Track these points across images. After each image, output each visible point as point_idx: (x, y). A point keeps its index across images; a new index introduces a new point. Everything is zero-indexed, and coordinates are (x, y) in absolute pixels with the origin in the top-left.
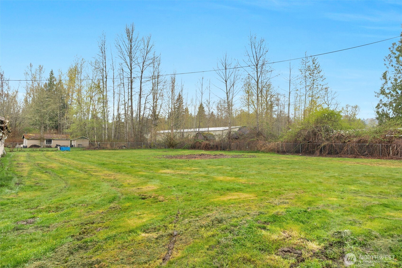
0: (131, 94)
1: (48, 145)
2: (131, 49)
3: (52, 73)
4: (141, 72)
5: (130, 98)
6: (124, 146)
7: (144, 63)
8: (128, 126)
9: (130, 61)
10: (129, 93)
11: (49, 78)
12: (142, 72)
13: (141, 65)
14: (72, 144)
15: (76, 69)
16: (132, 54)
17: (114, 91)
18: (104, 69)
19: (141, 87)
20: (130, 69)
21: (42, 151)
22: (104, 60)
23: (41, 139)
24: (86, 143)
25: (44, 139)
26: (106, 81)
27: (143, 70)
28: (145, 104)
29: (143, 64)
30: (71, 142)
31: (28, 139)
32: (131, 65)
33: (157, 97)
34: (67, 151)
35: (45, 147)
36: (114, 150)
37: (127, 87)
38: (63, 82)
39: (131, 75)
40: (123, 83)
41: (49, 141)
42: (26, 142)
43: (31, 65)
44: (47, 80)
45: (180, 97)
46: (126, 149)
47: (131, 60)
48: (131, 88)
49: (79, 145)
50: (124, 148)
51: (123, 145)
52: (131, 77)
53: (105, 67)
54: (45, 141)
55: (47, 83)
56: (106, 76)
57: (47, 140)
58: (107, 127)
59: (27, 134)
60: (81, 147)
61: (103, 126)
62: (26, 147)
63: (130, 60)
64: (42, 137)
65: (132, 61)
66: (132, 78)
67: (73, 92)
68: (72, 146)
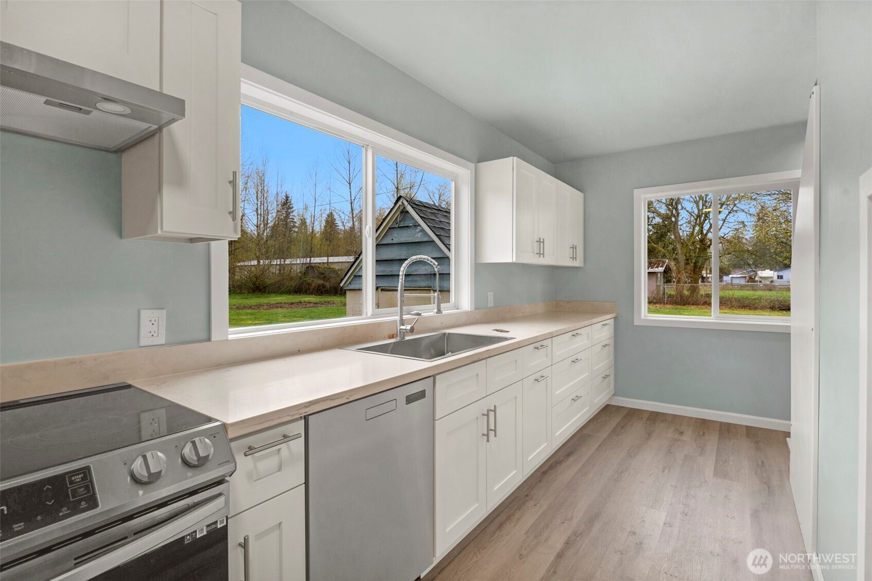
45: (287, 200)
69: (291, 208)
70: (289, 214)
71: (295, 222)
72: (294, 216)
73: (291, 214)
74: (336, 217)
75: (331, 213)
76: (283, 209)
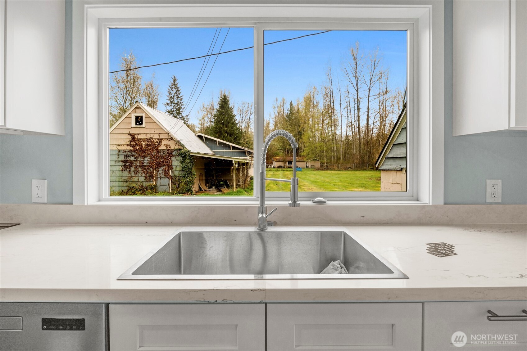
1: (290, 166)
2: (356, 69)
3: (291, 104)
4: (368, 91)
5: (356, 119)
6: (350, 168)
9: (356, 82)
10: (355, 115)
11: (289, 109)
12: (370, 90)
13: (368, 83)
14: (307, 165)
15: (309, 98)
17: (341, 114)
18: (332, 95)
19: (368, 106)
21: (283, 171)
22: (331, 85)
23: (284, 161)
24: (318, 164)
25: (286, 161)
26: (333, 105)
27: (371, 88)
28: (374, 123)
29: (370, 81)
30: (306, 163)
31: (276, 161)
32: (357, 86)
34: (300, 171)
35: (287, 167)
36: (339, 171)
37: (353, 108)
38: (301, 109)
39: (358, 96)
41: (290, 163)
42: (275, 164)
43: (277, 100)
44: (288, 110)
48: (358, 109)
49: (312, 166)
50: (350, 169)
51: (349, 166)
52: (358, 97)
53: (332, 92)
54: (287, 163)
55: (288, 113)
56: (333, 101)
57: (288, 162)
58: (335, 149)
59: (275, 157)
60: (314, 168)
61: (332, 148)
62: (274, 167)
63: (356, 80)
64: (285, 159)
65: (359, 81)
66: (359, 99)
67: (309, 118)
68: (307, 167)
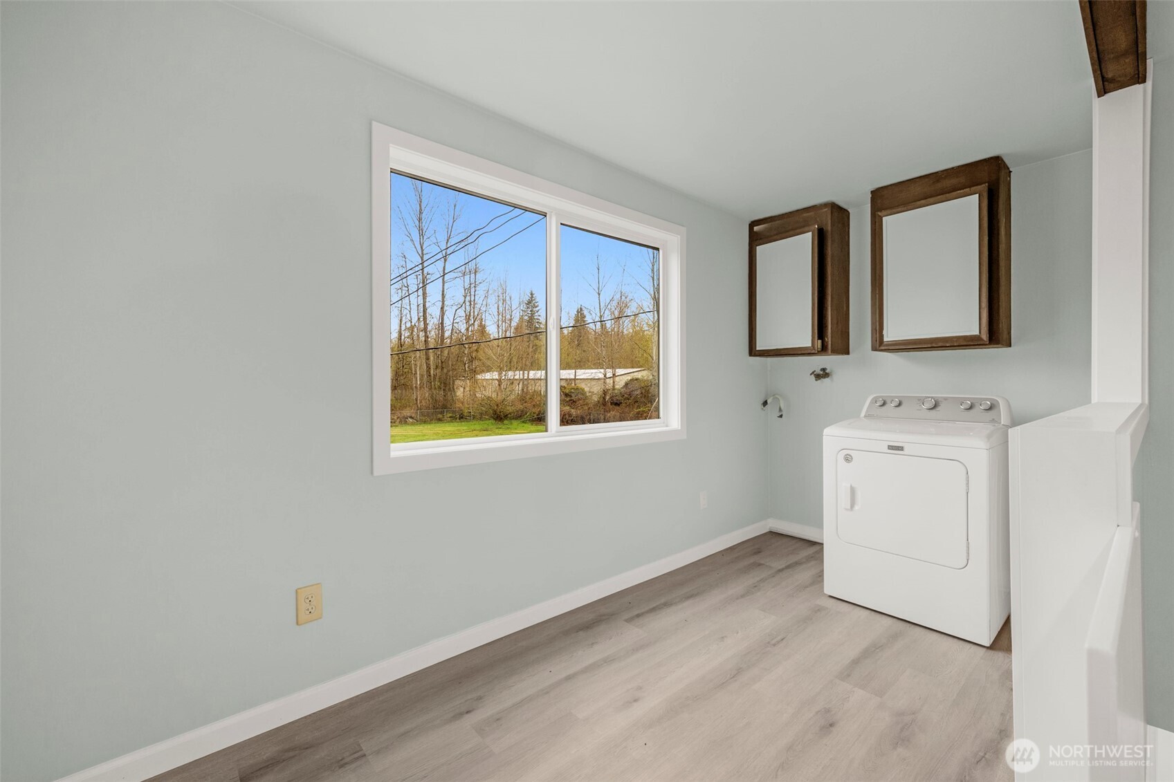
0: (424, 306)
7: (448, 240)
8: (418, 373)
16: (424, 224)
20: (420, 253)
33: (474, 312)
40: (406, 285)
45: (532, 297)
46: (412, 424)
47: (421, 234)
69: (536, 307)
70: (534, 313)
71: (541, 323)
72: (539, 316)
73: (536, 314)
74: (586, 312)
75: (581, 309)
76: (528, 308)
